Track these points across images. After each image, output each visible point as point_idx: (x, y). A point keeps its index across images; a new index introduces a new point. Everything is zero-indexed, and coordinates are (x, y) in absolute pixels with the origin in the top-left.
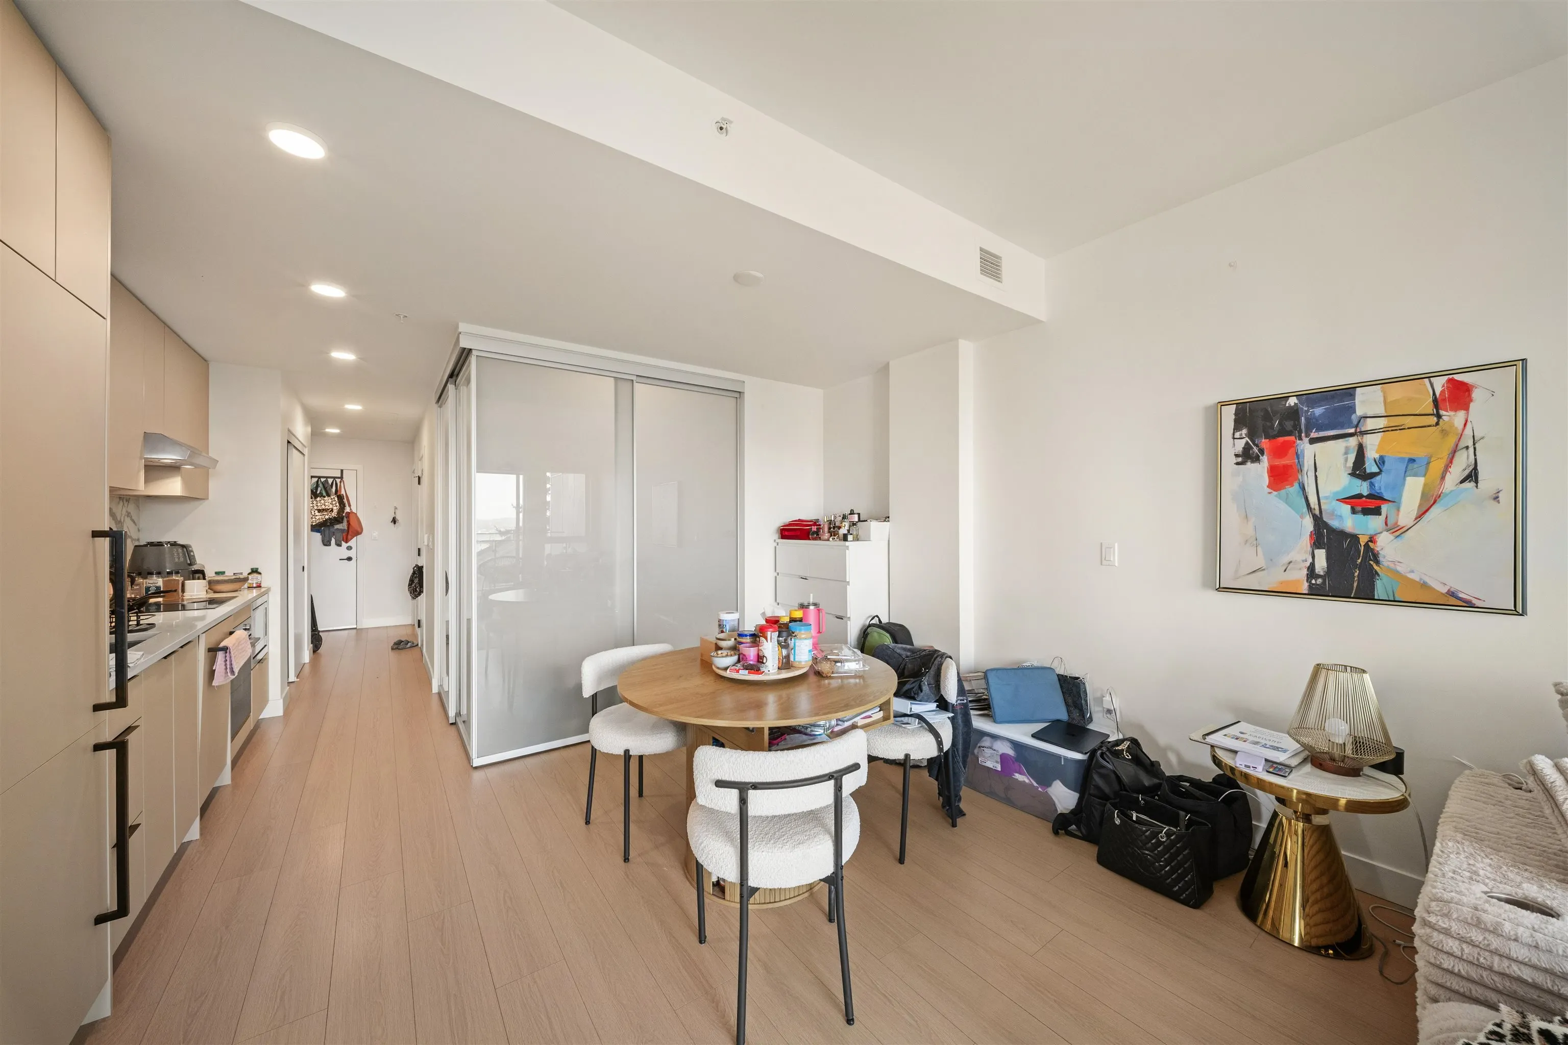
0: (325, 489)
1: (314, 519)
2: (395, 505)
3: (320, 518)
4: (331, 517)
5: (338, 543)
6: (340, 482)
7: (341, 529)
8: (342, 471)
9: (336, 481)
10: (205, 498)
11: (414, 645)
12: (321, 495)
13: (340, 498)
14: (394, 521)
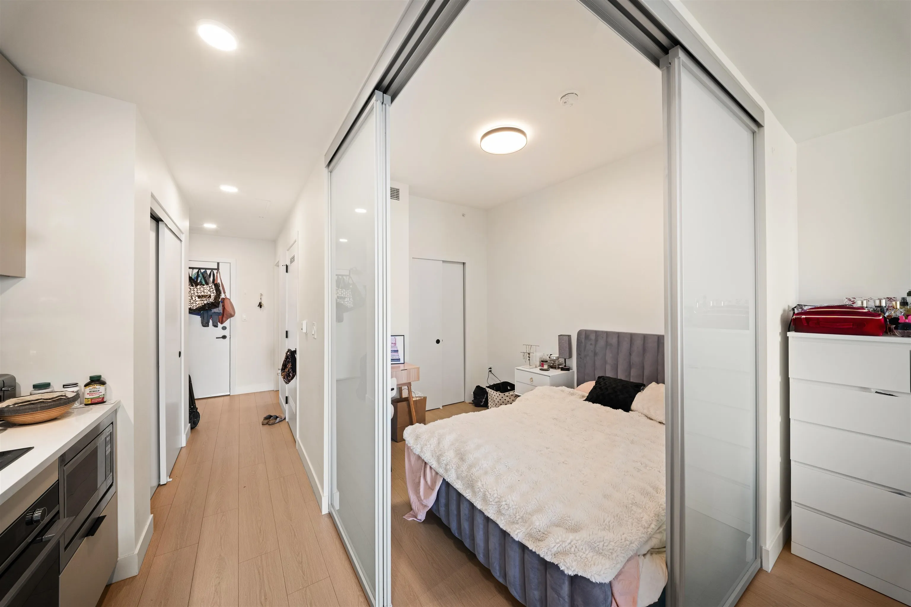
0: (204, 278)
1: (194, 304)
2: (261, 293)
3: (199, 303)
4: (209, 302)
5: (214, 325)
6: (217, 273)
7: (217, 312)
8: (218, 264)
9: (213, 272)
10: (20, 276)
11: (282, 419)
12: (201, 284)
13: (217, 286)
14: (260, 305)
